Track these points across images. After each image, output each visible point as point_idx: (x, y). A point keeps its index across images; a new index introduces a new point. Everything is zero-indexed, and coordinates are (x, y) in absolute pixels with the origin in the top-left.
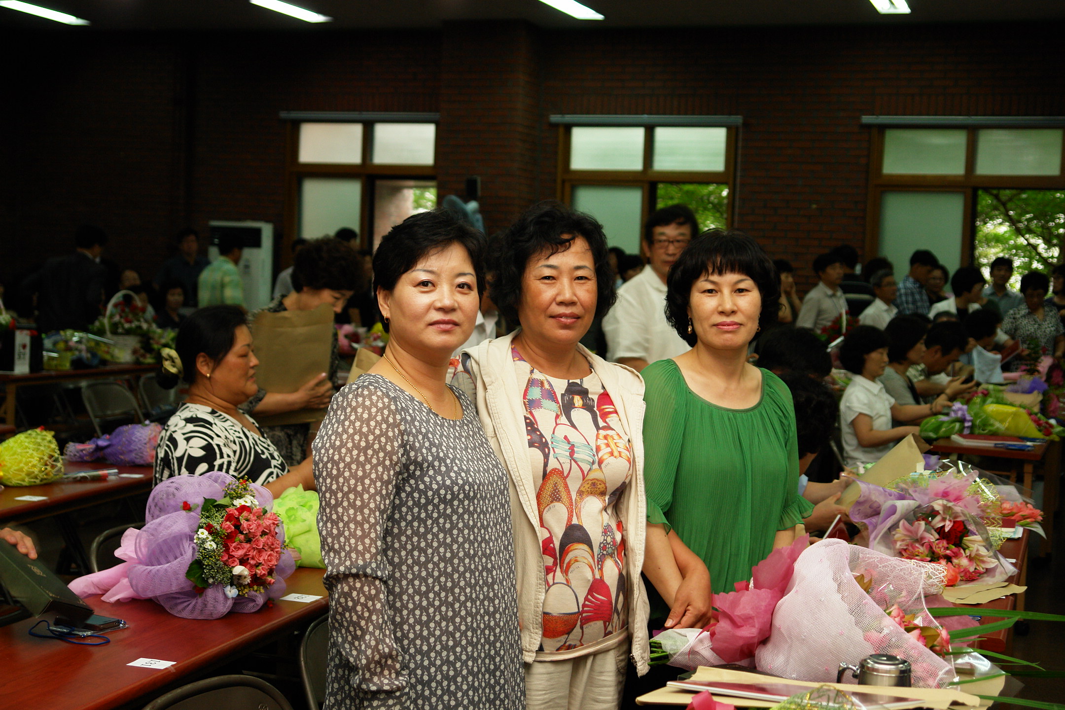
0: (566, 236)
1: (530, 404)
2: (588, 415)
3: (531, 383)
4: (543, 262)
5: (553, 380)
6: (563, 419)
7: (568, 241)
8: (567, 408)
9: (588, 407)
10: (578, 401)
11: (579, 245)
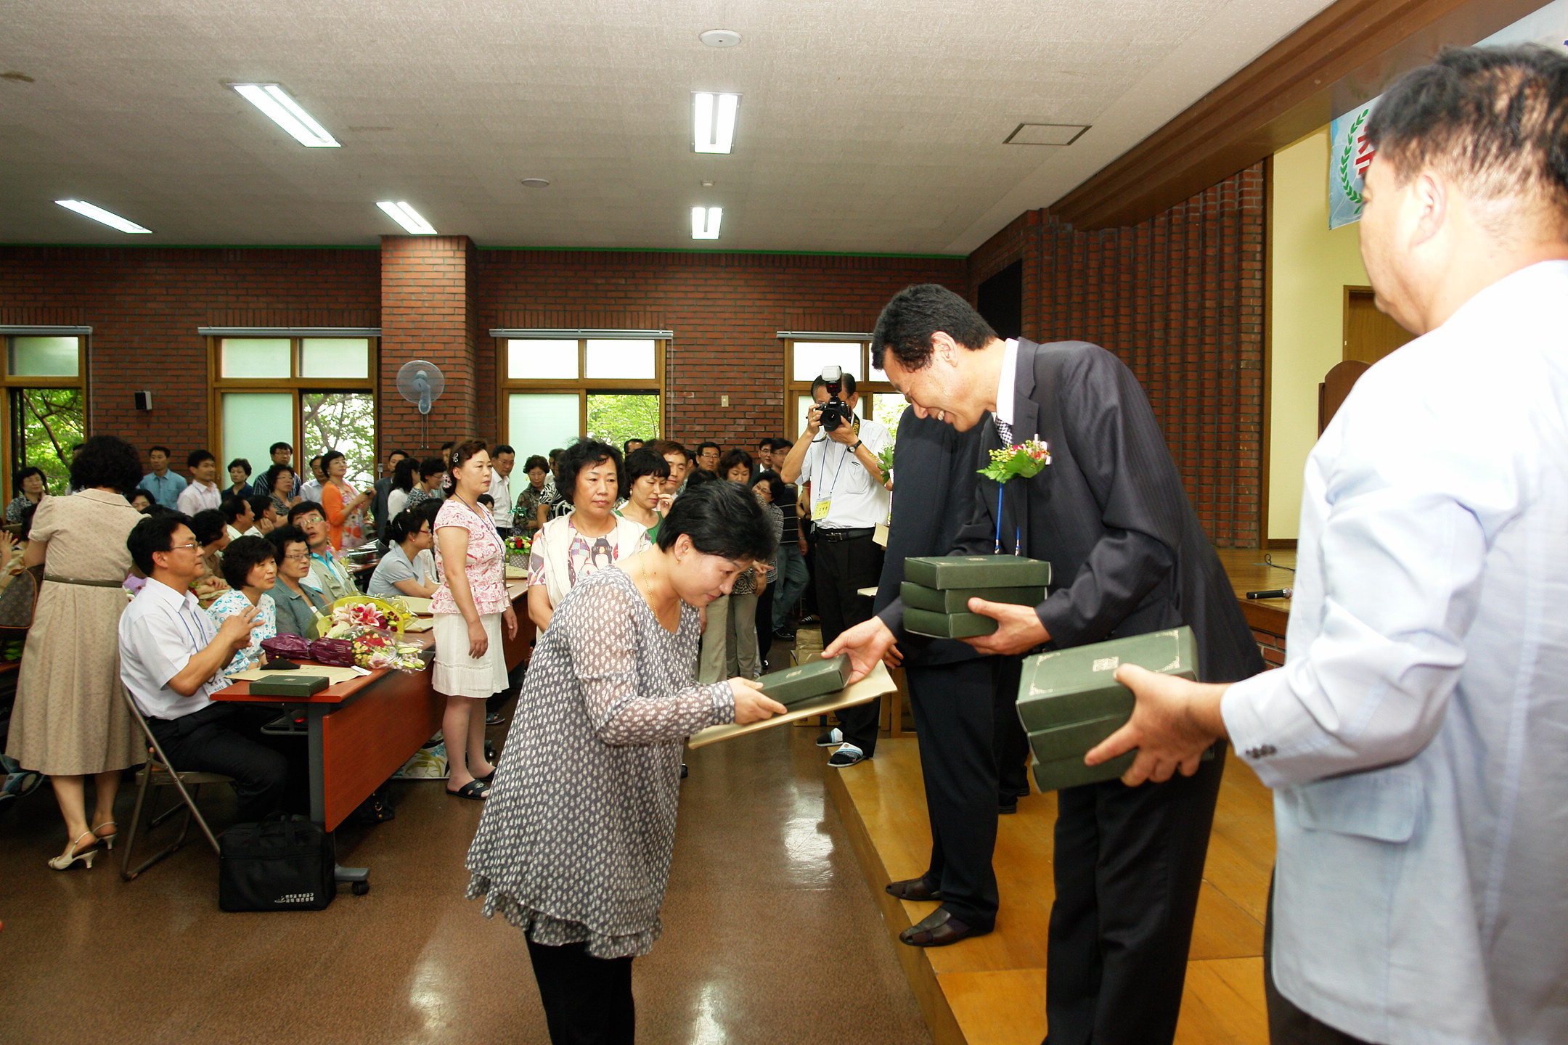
0: (603, 457)
1: (572, 553)
2: (606, 557)
3: (575, 540)
4: (590, 470)
5: (587, 539)
6: (590, 561)
7: (603, 460)
8: (595, 553)
9: (608, 553)
10: (602, 549)
11: (610, 462)
